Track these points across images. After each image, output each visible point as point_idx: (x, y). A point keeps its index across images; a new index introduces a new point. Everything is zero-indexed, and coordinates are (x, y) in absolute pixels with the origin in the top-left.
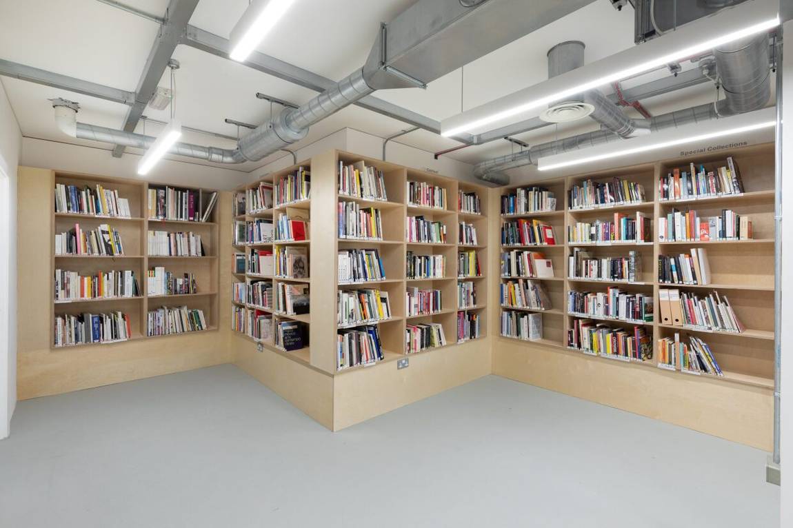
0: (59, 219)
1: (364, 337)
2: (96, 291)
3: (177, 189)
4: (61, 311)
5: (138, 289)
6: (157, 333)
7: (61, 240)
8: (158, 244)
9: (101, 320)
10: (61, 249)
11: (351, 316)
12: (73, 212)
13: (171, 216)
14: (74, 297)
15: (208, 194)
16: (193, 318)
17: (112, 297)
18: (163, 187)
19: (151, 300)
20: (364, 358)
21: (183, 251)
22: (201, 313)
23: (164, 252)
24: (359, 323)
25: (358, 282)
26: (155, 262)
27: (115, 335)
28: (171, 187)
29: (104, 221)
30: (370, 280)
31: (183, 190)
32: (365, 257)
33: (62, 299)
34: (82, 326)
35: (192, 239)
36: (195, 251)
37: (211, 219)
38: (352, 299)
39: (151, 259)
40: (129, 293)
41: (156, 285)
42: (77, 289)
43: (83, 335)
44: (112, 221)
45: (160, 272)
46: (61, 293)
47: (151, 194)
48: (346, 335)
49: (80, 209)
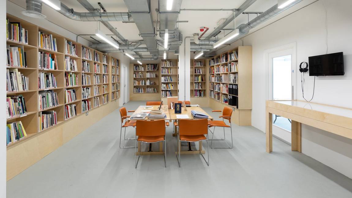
0: (134, 71)
1: (168, 92)
2: (139, 84)
3: (151, 64)
4: (135, 87)
5: (145, 84)
6: (148, 92)
7: (135, 75)
8: (148, 75)
9: (140, 89)
10: (134, 77)
11: (164, 88)
12: (136, 70)
13: (150, 70)
14: (136, 85)
15: (156, 65)
16: (154, 90)
17: (141, 85)
18: (149, 64)
19: (147, 86)
20: (168, 96)
21: (152, 77)
22: (156, 89)
23: (149, 77)
24: (166, 89)
25: (166, 82)
26: (148, 79)
27: (142, 92)
28: (150, 64)
29: (140, 71)
30: (168, 82)
31: (152, 64)
32: (167, 77)
33: (135, 85)
34: (137, 90)
35: (154, 74)
36: (154, 76)
37: (158, 70)
38: (164, 85)
39: (147, 78)
40: (144, 85)
41: (148, 83)
42: (137, 84)
43: (137, 91)
44: (141, 72)
45: (148, 80)
46: (135, 84)
47: (147, 66)
48: (164, 91)
49: (137, 70)
